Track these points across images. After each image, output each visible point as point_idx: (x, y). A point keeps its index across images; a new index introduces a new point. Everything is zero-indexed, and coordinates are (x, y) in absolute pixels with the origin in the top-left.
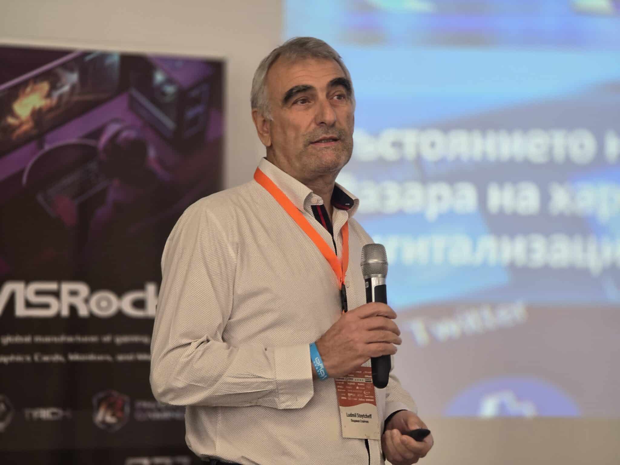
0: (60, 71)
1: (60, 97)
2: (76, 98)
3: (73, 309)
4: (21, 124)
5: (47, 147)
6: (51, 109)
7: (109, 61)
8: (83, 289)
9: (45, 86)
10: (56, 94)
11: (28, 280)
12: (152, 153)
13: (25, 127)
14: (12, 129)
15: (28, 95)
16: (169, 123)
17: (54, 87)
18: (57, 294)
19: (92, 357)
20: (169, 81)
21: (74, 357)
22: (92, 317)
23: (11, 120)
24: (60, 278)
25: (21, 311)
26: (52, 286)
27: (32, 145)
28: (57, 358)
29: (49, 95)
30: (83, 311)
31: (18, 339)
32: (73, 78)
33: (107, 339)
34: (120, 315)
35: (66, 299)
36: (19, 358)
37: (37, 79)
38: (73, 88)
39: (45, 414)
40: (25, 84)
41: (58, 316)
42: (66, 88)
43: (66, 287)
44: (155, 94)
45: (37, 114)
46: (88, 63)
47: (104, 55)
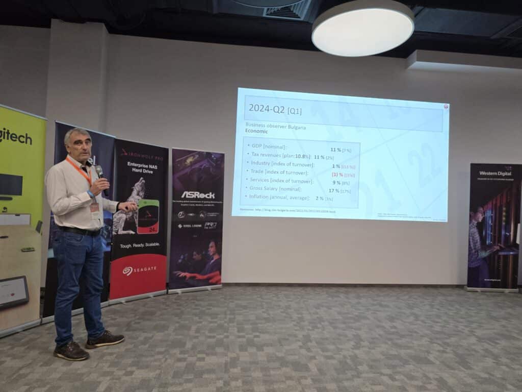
0: (195, 155)
2: (198, 160)
3: (197, 197)
4: (188, 164)
5: (193, 168)
6: (193, 161)
8: (198, 193)
9: (192, 157)
10: (194, 159)
11: (189, 191)
12: (211, 170)
14: (186, 165)
15: (189, 159)
16: (215, 165)
17: (194, 157)
18: (194, 194)
19: (200, 205)
20: (215, 157)
21: (197, 205)
22: (200, 198)
23: (186, 163)
24: (194, 191)
25: (187, 197)
26: (193, 192)
27: (190, 168)
28: (194, 205)
30: (198, 197)
31: (187, 202)
32: (198, 156)
33: (203, 202)
34: (205, 198)
35: (195, 195)
36: (187, 205)
37: (191, 156)
39: (191, 215)
40: (189, 157)
41: (194, 198)
42: (196, 158)
43: (195, 193)
44: (212, 159)
45: (191, 162)
46: (200, 153)
47: (203, 152)
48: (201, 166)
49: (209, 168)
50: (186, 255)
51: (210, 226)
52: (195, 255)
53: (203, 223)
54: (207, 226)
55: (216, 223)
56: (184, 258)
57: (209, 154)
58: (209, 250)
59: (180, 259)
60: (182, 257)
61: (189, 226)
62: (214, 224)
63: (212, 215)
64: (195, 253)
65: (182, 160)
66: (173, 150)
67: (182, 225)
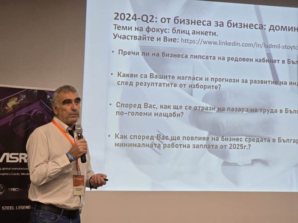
0: (21, 94)
1: (20, 102)
2: (25, 102)
3: (23, 160)
5: (16, 115)
6: (18, 105)
7: (34, 92)
8: (25, 155)
9: (16, 99)
10: (19, 101)
11: (10, 152)
12: (46, 117)
13: (10, 110)
14: (7, 110)
15: (12, 101)
17: (19, 99)
18: (18, 156)
21: (22, 174)
23: (6, 108)
25: (8, 161)
26: (17, 154)
27: (12, 115)
28: (18, 174)
29: (17, 101)
31: (7, 169)
32: (25, 96)
35: (21, 158)
36: (7, 174)
37: (14, 97)
38: (24, 99)
39: (14, 190)
40: (11, 98)
41: (18, 163)
42: (22, 99)
43: (21, 154)
44: (47, 101)
45: (14, 106)
46: (28, 93)
47: (33, 90)
61: (11, 208)
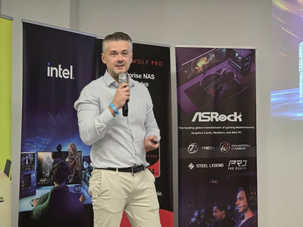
0: (210, 54)
1: (210, 61)
2: (214, 61)
3: (214, 119)
4: (200, 69)
5: (207, 75)
6: (207, 65)
7: (223, 51)
8: (217, 114)
9: (206, 58)
10: (209, 60)
11: (202, 112)
14: (197, 70)
15: (201, 61)
16: (240, 68)
18: (210, 115)
20: (240, 56)
21: (215, 133)
22: (220, 122)
23: (197, 68)
24: (210, 111)
25: (200, 120)
27: (202, 75)
28: (210, 133)
29: (207, 61)
30: (217, 120)
31: (199, 128)
32: (214, 56)
34: (227, 121)
35: (212, 117)
36: (200, 133)
37: (203, 56)
38: (213, 58)
39: (207, 148)
40: (200, 58)
41: (210, 121)
42: (211, 59)
43: (212, 113)
44: (236, 59)
45: (203, 66)
46: (217, 52)
47: (222, 49)
48: (220, 71)
49: (231, 74)
50: (203, 210)
51: (236, 165)
52: (216, 212)
53: (225, 161)
54: (232, 166)
55: (246, 161)
56: (199, 215)
57: (231, 52)
58: (236, 204)
59: (193, 216)
60: (196, 214)
61: (205, 166)
62: (243, 163)
63: (240, 148)
64: (215, 208)
65: (190, 63)
66: (176, 48)
67: (195, 164)
